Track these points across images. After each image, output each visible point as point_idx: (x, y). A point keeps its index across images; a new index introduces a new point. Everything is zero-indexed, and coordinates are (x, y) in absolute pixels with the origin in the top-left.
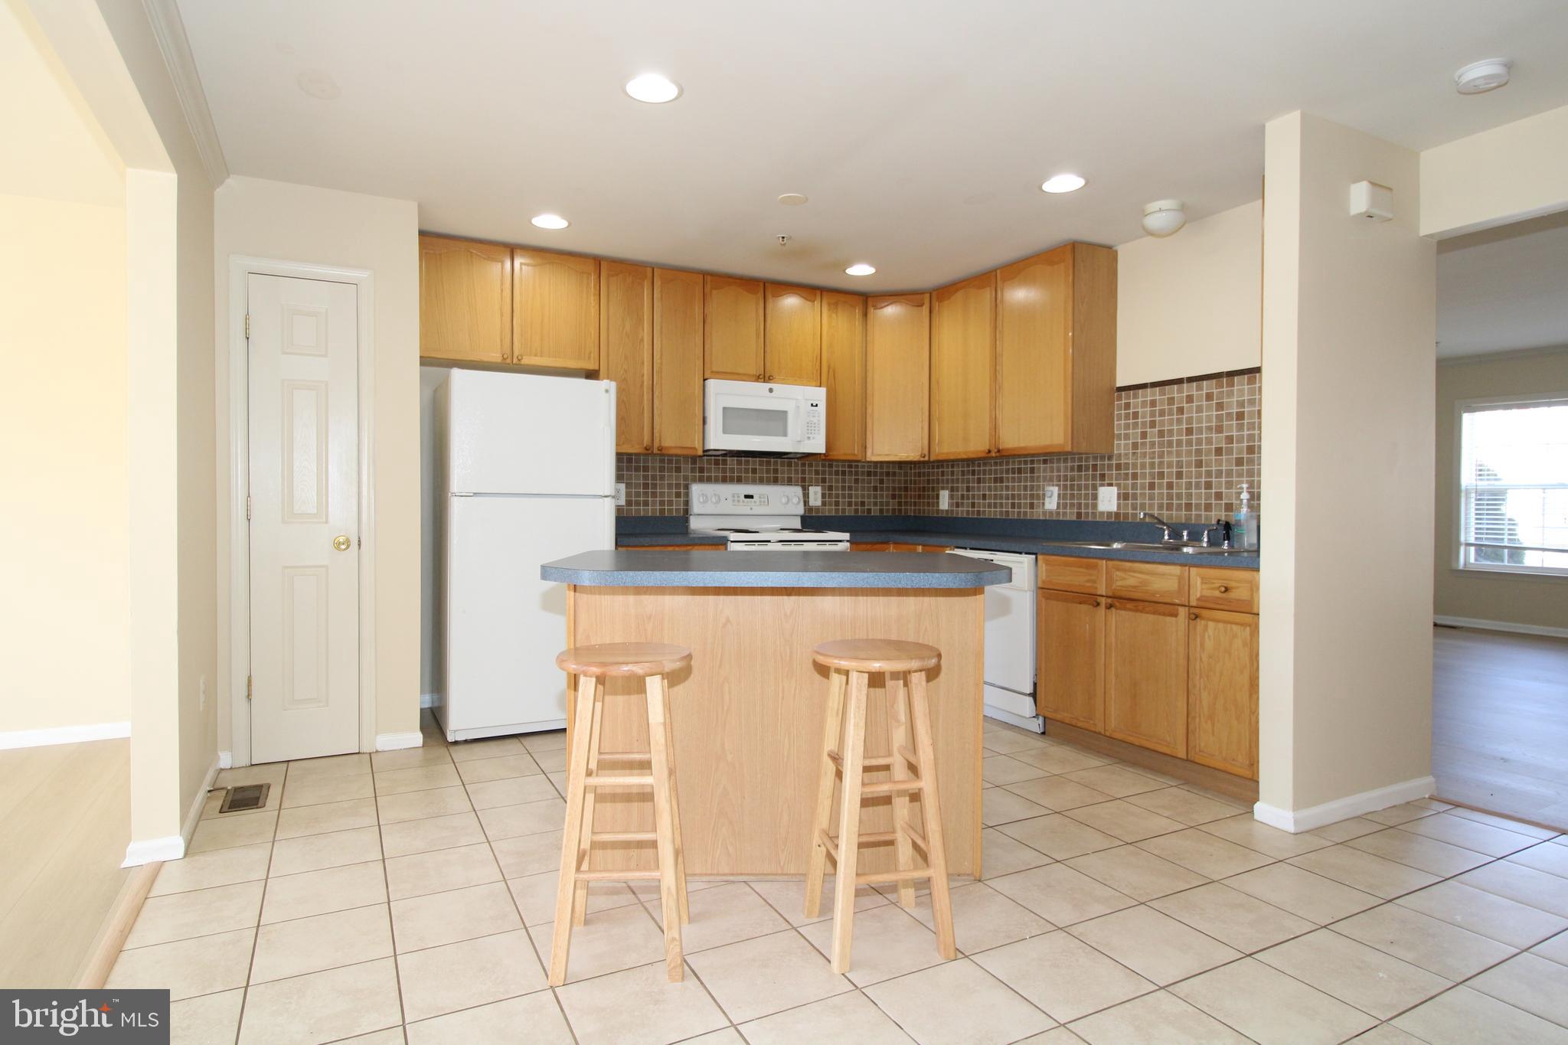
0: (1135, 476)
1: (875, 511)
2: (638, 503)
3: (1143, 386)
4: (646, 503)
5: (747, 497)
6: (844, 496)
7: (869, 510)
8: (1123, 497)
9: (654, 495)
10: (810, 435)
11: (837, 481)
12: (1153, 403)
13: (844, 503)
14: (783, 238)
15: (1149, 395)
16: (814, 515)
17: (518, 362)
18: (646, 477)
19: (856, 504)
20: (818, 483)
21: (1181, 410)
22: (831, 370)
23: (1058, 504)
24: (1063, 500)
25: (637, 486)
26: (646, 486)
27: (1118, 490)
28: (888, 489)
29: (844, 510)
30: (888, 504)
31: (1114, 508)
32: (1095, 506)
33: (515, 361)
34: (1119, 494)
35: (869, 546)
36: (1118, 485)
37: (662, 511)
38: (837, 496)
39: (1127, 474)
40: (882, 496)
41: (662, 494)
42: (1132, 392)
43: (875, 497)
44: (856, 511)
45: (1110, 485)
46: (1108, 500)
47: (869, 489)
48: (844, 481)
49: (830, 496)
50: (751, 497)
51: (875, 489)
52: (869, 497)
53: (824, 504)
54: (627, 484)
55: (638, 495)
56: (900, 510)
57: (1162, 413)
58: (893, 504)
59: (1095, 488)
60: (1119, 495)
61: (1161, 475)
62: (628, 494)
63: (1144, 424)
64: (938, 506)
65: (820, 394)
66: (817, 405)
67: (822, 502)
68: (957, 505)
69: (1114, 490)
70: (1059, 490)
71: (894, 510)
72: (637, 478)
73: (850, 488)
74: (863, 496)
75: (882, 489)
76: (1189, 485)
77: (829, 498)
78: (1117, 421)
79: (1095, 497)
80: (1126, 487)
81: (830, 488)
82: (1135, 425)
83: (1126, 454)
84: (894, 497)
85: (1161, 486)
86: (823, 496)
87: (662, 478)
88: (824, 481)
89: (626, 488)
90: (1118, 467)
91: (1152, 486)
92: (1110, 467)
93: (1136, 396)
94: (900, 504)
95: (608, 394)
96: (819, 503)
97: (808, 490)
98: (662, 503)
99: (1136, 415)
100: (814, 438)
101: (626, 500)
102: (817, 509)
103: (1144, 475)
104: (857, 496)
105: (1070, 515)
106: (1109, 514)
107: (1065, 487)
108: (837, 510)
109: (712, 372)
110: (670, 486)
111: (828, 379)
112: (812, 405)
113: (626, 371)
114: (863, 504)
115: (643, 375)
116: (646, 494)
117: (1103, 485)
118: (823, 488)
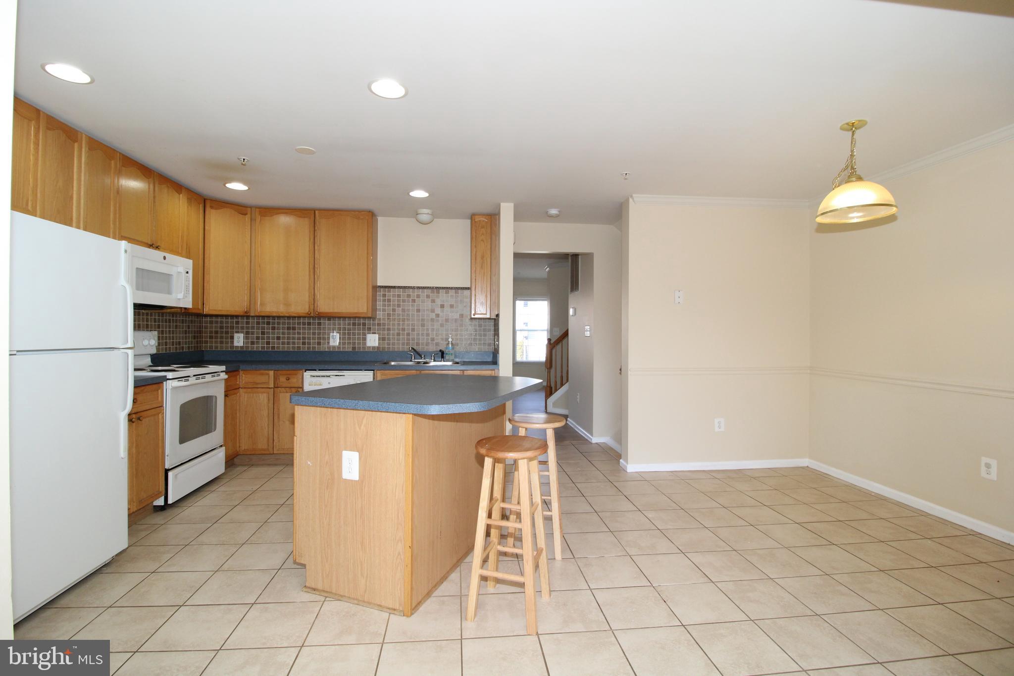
0: (389, 329)
3: (394, 287)
8: (382, 339)
10: (185, 295)
12: (399, 296)
15: (397, 292)
21: (414, 301)
23: (339, 343)
24: (343, 340)
27: (379, 336)
31: (376, 344)
32: (365, 344)
36: (379, 334)
39: (384, 328)
42: (387, 289)
45: (375, 333)
46: (372, 340)
57: (404, 301)
59: (365, 334)
60: (379, 339)
61: (403, 330)
63: (394, 305)
66: (188, 273)
68: (253, 343)
69: (377, 336)
70: (340, 335)
76: (418, 334)
78: (378, 302)
79: (365, 339)
80: (384, 334)
82: (389, 305)
83: (384, 319)
85: (403, 334)
90: (379, 324)
91: (398, 334)
92: (374, 324)
93: (389, 292)
99: (389, 300)
100: (187, 297)
103: (394, 330)
105: (348, 348)
106: (374, 348)
107: (344, 334)
117: (370, 333)
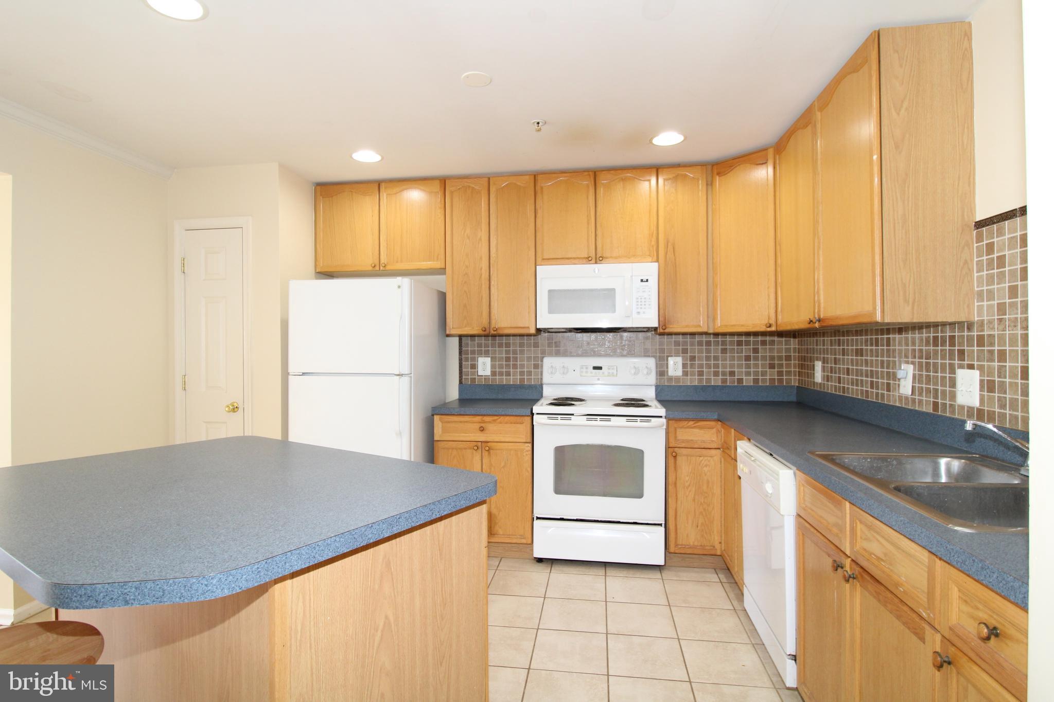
1: (748, 381)
2: (501, 374)
4: (508, 374)
5: (595, 368)
6: (709, 366)
7: (740, 381)
8: (988, 386)
9: (515, 366)
10: (639, 310)
11: (700, 351)
13: (709, 373)
14: (538, 123)
16: (673, 384)
17: (384, 269)
18: (507, 352)
19: (724, 374)
20: (679, 353)
22: (670, 247)
23: (913, 388)
24: (919, 383)
25: (501, 359)
26: (508, 359)
27: (981, 376)
28: (764, 358)
29: (708, 380)
30: (764, 373)
31: (977, 402)
32: (953, 396)
33: (381, 268)
34: (982, 381)
35: (691, 423)
36: (981, 368)
37: (522, 380)
38: (701, 366)
39: (990, 353)
40: (756, 366)
41: (522, 366)
42: (995, 227)
43: (748, 366)
44: (724, 381)
45: (971, 367)
46: (968, 389)
47: (739, 358)
48: (708, 351)
49: (692, 366)
50: (600, 368)
51: (748, 358)
52: (740, 366)
53: (685, 373)
54: (492, 358)
55: (501, 366)
56: (781, 381)
58: (771, 375)
59: (953, 371)
60: (982, 383)
62: (493, 366)
64: (814, 379)
65: (651, 270)
66: (647, 281)
67: (683, 371)
68: (828, 379)
69: (976, 375)
70: (914, 370)
71: (772, 380)
72: (501, 352)
73: (716, 358)
74: (732, 366)
75: (756, 359)
77: (691, 368)
78: (977, 272)
79: (953, 383)
80: (989, 373)
81: (693, 358)
83: (990, 322)
84: (772, 366)
86: (684, 366)
87: (522, 352)
88: (685, 351)
89: (491, 361)
90: (981, 341)
92: (970, 341)
93: (1001, 233)
94: (780, 373)
95: (400, 290)
96: (679, 373)
97: (667, 361)
98: (522, 373)
99: (1001, 262)
100: (644, 313)
101: (491, 371)
102: (677, 379)
104: (724, 366)
105: (926, 405)
106: (971, 410)
107: (921, 366)
108: (700, 380)
109: (543, 259)
110: (529, 359)
111: (666, 253)
112: (642, 281)
113: (467, 267)
114: (732, 373)
115: (481, 269)
116: (508, 366)
117: (962, 367)
118: (684, 359)
